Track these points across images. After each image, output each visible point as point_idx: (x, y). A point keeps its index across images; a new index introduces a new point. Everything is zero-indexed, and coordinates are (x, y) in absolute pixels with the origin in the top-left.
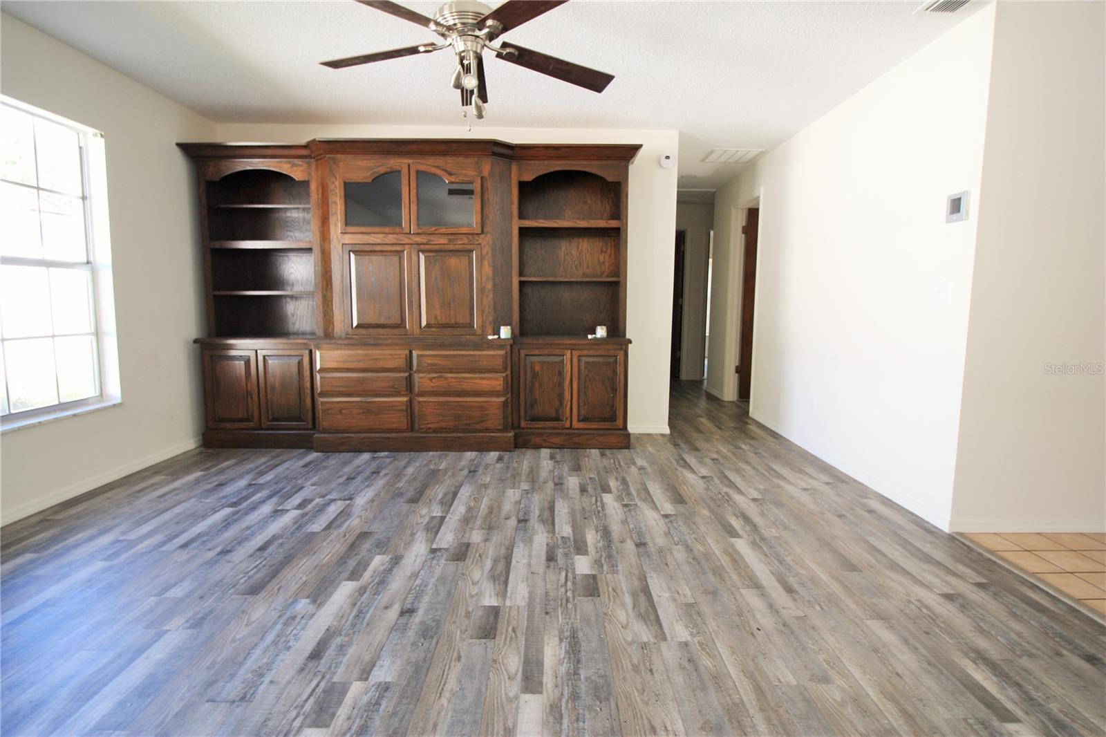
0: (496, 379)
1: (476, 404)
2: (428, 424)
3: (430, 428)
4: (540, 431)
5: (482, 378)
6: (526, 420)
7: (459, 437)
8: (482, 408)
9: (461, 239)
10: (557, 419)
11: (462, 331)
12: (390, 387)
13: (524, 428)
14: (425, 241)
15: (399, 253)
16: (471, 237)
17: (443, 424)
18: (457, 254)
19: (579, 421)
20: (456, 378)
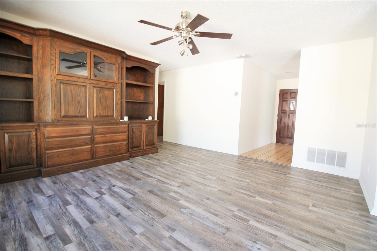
0: (124, 135)
1: (118, 145)
2: (99, 155)
3: (100, 157)
4: (135, 151)
5: (120, 135)
6: (131, 148)
7: (111, 158)
8: (120, 146)
9: (110, 84)
10: (140, 147)
11: (110, 118)
12: (83, 142)
13: (130, 151)
14: (96, 83)
15: (85, 86)
16: (113, 84)
17: (105, 154)
18: (109, 89)
19: (146, 146)
20: (110, 136)
